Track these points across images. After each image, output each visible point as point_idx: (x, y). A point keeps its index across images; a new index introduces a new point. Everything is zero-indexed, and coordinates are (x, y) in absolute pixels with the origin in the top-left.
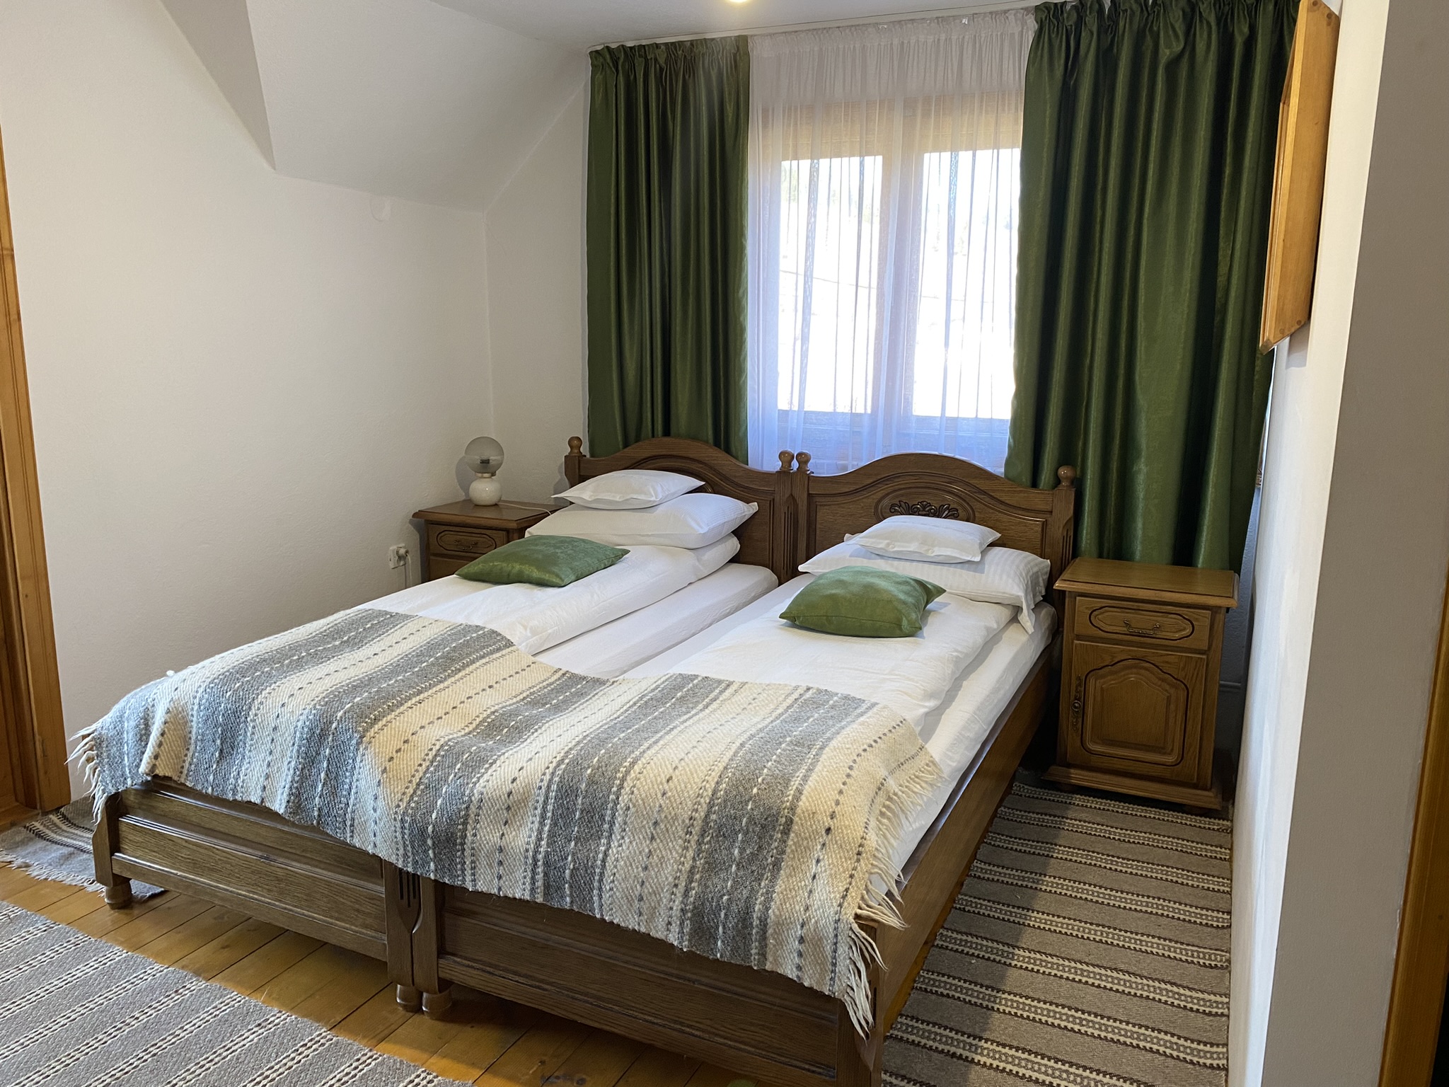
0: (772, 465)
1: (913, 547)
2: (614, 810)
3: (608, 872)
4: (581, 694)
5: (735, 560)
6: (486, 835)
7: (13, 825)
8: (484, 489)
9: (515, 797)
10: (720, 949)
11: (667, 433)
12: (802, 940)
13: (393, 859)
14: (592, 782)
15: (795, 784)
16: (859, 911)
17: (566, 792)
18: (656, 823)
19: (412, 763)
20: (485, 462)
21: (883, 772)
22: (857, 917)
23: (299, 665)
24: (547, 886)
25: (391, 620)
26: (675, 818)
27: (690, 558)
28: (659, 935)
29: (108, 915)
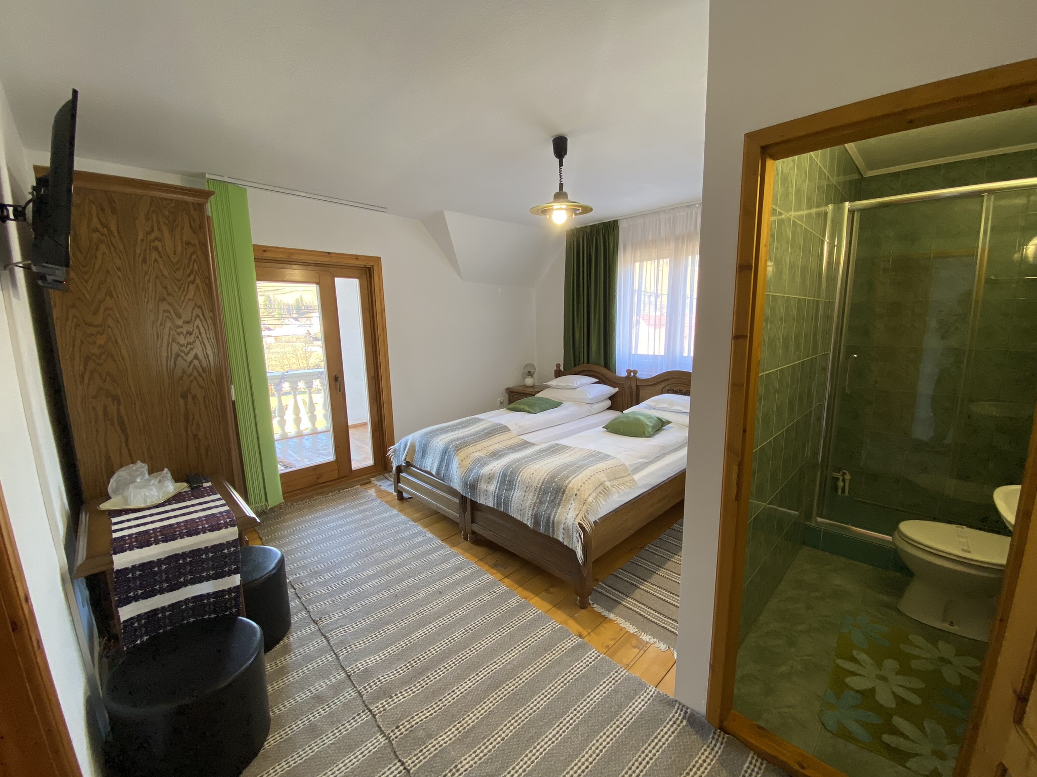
0: (624, 374)
1: (665, 406)
2: (516, 482)
3: (513, 501)
4: (526, 448)
5: (609, 409)
6: (482, 486)
7: (380, 474)
8: (529, 381)
9: (491, 475)
10: (542, 529)
11: (588, 362)
12: (563, 529)
13: (460, 491)
14: (511, 472)
15: (570, 479)
16: (581, 522)
17: (504, 475)
18: (527, 487)
19: (468, 462)
20: (529, 372)
21: (605, 479)
22: (579, 523)
23: (446, 432)
24: (497, 503)
25: (479, 420)
26: (532, 486)
27: (587, 407)
28: (525, 522)
29: (397, 502)
